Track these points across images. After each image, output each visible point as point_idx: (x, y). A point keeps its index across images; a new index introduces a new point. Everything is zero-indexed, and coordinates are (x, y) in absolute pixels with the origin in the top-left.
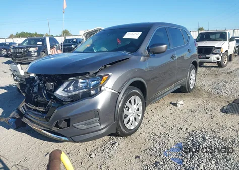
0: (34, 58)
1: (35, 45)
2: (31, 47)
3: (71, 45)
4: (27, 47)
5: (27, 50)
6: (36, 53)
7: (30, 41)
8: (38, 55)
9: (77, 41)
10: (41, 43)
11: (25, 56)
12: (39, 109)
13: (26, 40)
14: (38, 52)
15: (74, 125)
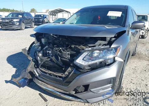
0: (17, 26)
1: (17, 17)
2: (14, 19)
3: (40, 19)
4: (12, 19)
5: (12, 21)
6: (18, 23)
7: (13, 14)
8: (20, 24)
9: (43, 16)
10: (21, 16)
11: (10, 25)
12: (56, 74)
13: (11, 14)
14: (20, 22)
15: (92, 90)
